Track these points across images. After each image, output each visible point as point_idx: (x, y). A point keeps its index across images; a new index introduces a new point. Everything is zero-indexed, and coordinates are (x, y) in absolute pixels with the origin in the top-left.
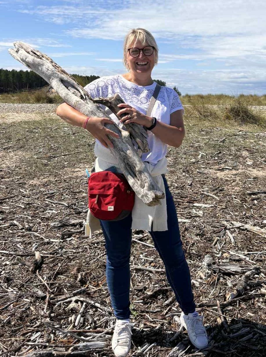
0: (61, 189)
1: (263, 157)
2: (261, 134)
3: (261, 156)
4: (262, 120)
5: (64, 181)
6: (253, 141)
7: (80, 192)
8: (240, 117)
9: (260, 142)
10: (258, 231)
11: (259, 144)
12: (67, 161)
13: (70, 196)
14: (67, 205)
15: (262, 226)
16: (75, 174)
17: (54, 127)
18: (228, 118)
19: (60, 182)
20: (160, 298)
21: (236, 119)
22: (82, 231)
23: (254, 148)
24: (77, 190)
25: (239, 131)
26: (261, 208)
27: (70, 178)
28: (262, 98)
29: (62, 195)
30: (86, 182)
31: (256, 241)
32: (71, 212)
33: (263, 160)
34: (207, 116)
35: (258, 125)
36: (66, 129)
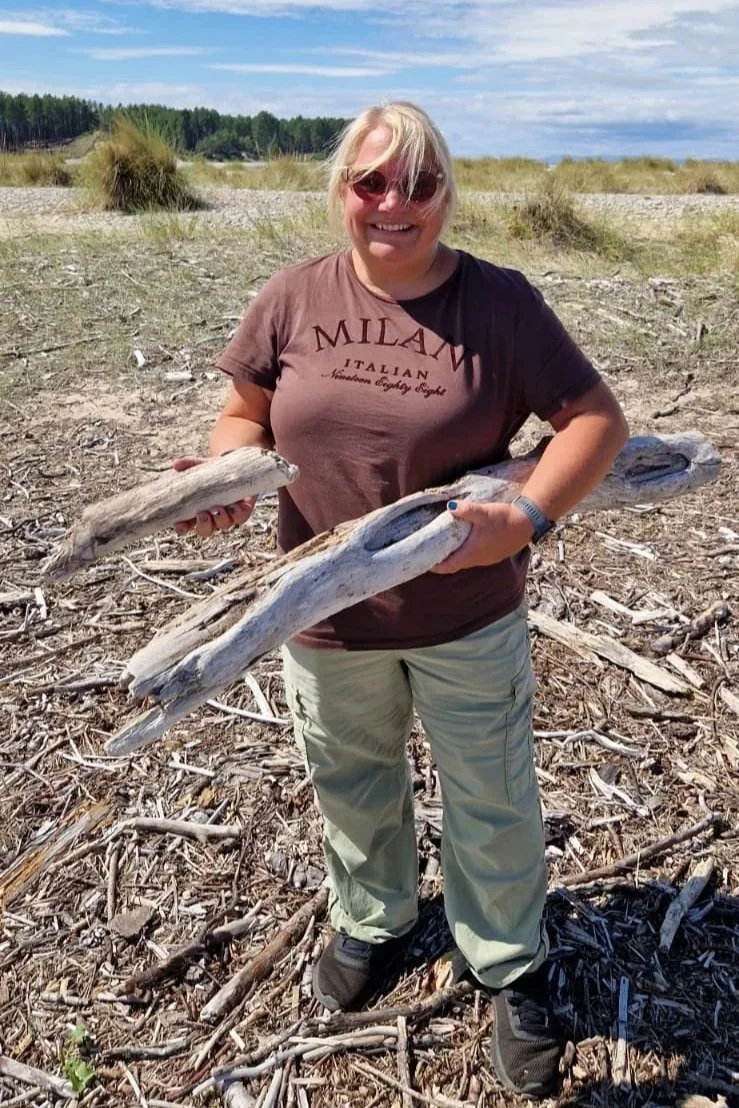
0: (11, 465)
1: (605, 358)
2: (605, 282)
3: (599, 356)
4: (609, 236)
5: (27, 437)
6: (581, 307)
7: (64, 475)
8: (550, 232)
9: (601, 311)
10: (573, 637)
11: (597, 317)
12: (53, 370)
13: (33, 488)
14: (11, 526)
15: (586, 612)
16: (63, 414)
17: (40, 262)
18: (518, 233)
19: (16, 441)
20: (197, 976)
21: (538, 237)
22: (19, 635)
23: (583, 328)
24: (58, 470)
25: (546, 275)
26: (588, 536)
27: (47, 425)
28: (617, 167)
29: (10, 485)
30: (89, 440)
31: (564, 679)
32: (16, 549)
33: (603, 366)
34: (462, 229)
35: (599, 254)
36: (70, 267)
